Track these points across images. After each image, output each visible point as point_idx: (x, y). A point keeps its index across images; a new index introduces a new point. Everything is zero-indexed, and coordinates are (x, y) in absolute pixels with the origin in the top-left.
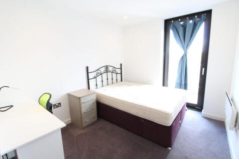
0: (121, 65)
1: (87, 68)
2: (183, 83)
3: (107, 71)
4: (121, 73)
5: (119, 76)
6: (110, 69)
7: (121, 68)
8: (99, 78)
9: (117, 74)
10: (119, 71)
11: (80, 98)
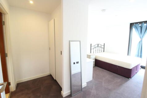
0: (104, 44)
1: (91, 44)
2: (140, 55)
3: (98, 46)
4: (104, 48)
5: (103, 49)
6: (99, 45)
7: (104, 46)
8: (95, 49)
9: (102, 48)
10: (103, 47)
11: (90, 56)
